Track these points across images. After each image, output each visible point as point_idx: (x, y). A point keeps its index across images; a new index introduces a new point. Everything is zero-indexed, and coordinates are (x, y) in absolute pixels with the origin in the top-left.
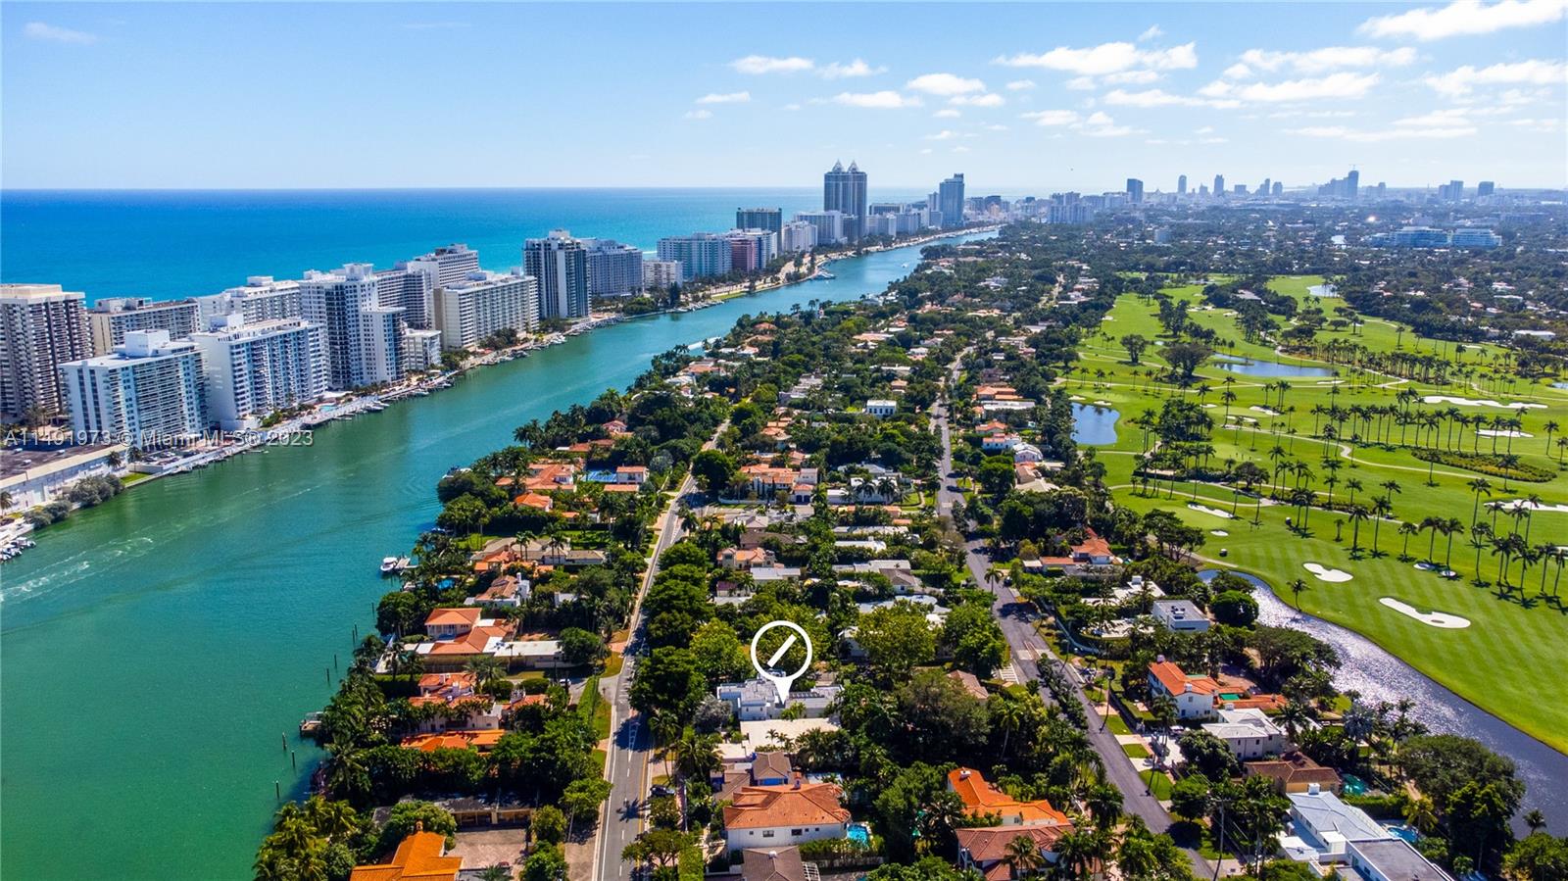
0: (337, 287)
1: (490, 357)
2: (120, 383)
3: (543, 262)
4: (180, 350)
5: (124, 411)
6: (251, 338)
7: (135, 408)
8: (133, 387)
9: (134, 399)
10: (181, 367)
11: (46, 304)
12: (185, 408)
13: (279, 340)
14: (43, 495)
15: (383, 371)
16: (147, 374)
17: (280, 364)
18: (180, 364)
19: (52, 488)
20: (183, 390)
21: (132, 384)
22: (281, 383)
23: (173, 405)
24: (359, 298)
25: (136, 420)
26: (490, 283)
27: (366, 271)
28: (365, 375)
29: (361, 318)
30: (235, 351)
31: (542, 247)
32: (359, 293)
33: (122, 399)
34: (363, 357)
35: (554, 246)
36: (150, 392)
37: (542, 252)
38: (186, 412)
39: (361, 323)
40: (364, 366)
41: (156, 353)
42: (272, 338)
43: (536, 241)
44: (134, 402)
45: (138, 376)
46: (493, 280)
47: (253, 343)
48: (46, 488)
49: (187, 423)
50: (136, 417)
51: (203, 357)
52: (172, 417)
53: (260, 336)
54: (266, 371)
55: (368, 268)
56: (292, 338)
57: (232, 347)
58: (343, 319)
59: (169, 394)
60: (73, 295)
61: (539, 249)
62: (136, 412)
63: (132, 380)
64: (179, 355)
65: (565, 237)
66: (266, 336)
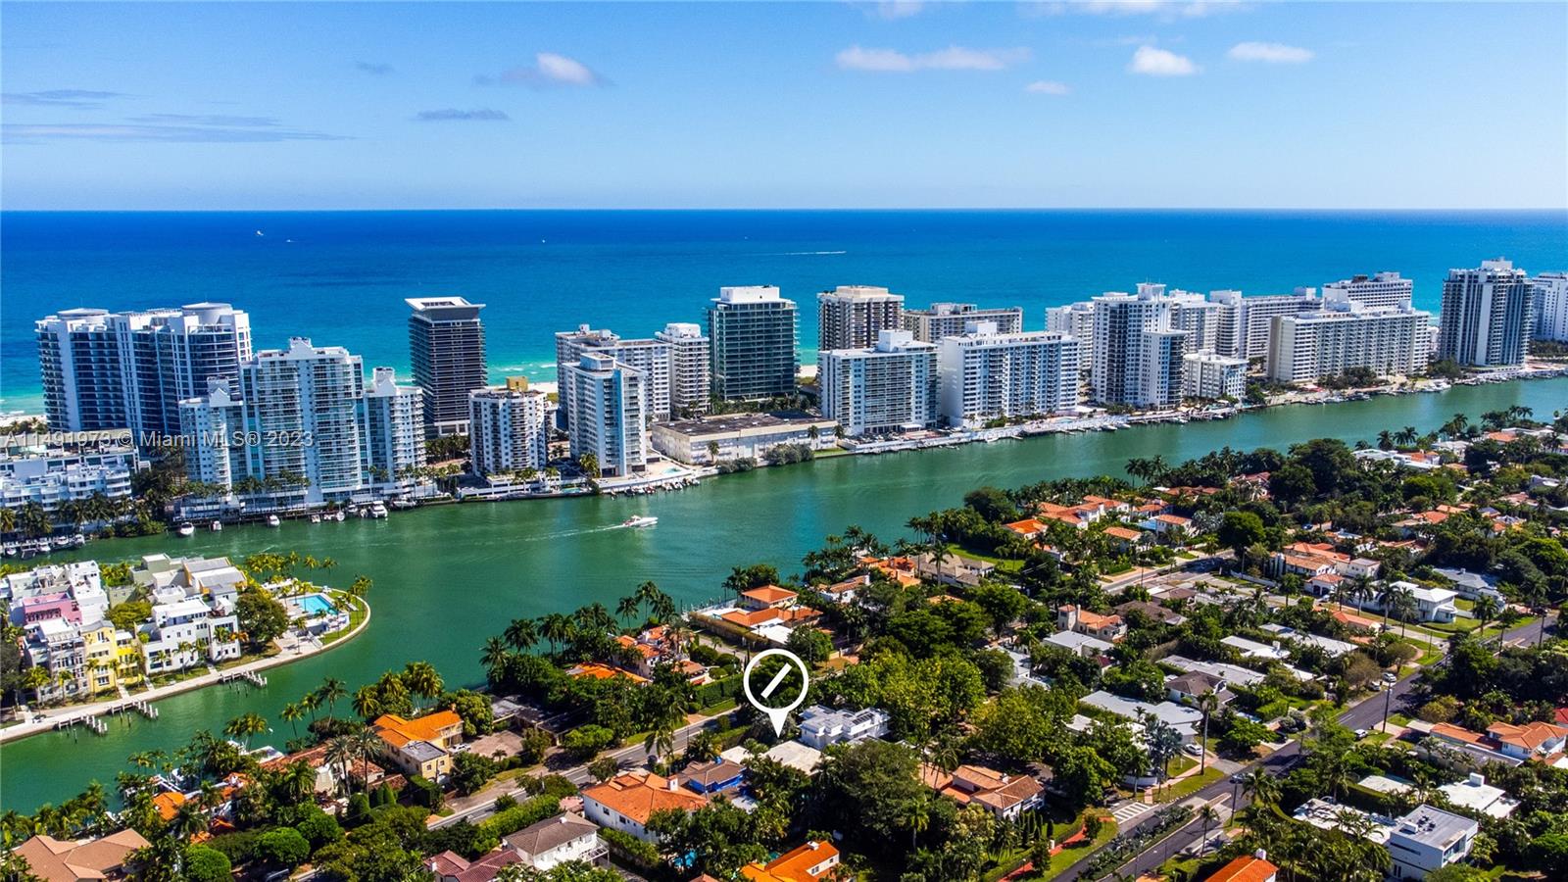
0: (1121, 306)
1: (1322, 395)
2: (852, 371)
3: (1464, 297)
4: (916, 349)
5: (851, 395)
6: (993, 346)
7: (863, 394)
8: (863, 376)
9: (863, 386)
10: (914, 364)
11: (869, 304)
12: (913, 400)
13: (1026, 350)
14: (753, 451)
15: (1155, 394)
16: (878, 367)
17: (1023, 374)
18: (913, 362)
19: (761, 447)
20: (913, 385)
21: (862, 373)
22: (1022, 389)
23: (900, 397)
24: (1144, 318)
25: (862, 405)
26: (1354, 316)
27: (1156, 292)
28: (1139, 396)
29: (1142, 338)
30: (970, 355)
31: (1466, 280)
32: (1144, 313)
33: (851, 385)
34: (1140, 377)
35: (1482, 279)
36: (879, 382)
37: (1465, 285)
38: (913, 405)
39: (1142, 343)
40: (1140, 387)
41: (896, 350)
42: (1017, 348)
43: (1460, 272)
44: (862, 389)
45: (868, 367)
46: (1357, 312)
47: (994, 350)
48: (756, 446)
49: (913, 414)
50: (863, 402)
51: (938, 358)
52: (898, 407)
53: (1006, 344)
54: (1006, 378)
55: (1160, 289)
56: (1042, 349)
57: (967, 352)
58: (1123, 338)
59: (898, 386)
60: (893, 298)
61: (1462, 281)
62: (863, 397)
63: (863, 371)
64: (914, 354)
65: (1502, 268)
66: (1012, 345)
